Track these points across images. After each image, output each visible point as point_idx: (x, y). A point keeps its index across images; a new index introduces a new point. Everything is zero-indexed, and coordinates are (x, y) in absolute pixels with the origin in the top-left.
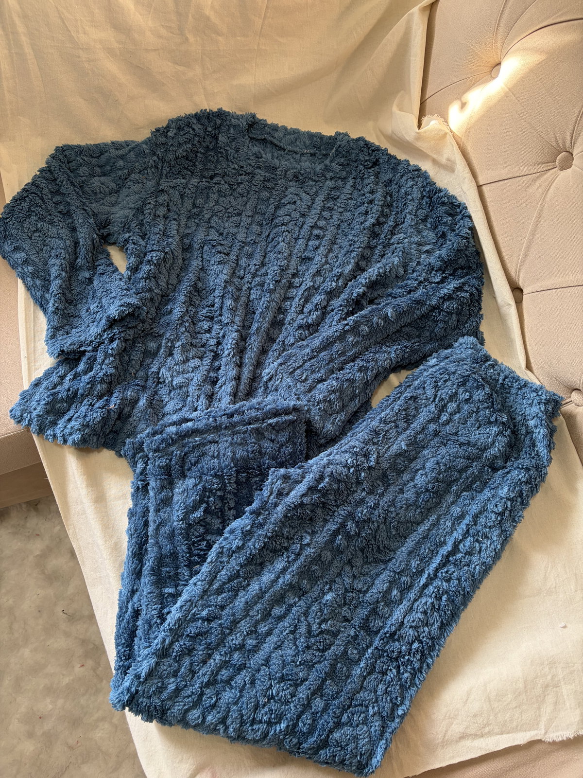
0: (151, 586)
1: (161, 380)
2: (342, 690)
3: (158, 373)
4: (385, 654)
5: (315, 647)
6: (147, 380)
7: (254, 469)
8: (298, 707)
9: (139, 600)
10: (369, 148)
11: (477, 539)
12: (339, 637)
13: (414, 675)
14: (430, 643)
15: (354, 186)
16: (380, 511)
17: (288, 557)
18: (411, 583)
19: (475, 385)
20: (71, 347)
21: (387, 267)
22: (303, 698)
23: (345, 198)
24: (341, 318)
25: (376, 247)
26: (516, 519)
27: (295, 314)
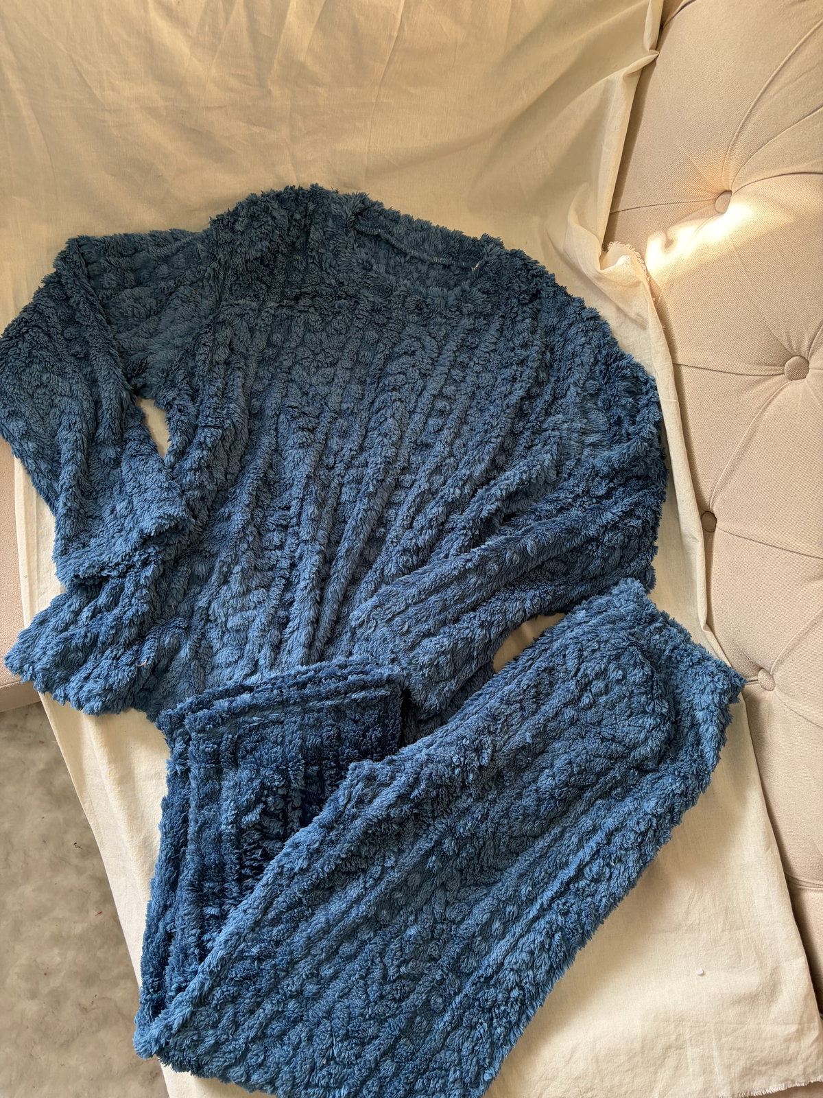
0: (189, 905)
1: (212, 618)
2: (419, 1050)
3: (208, 609)
4: (477, 1004)
5: (390, 997)
6: (192, 615)
7: (329, 759)
8: (363, 1071)
9: (173, 921)
10: (529, 270)
11: (609, 863)
12: (420, 983)
13: (508, 1030)
14: (534, 991)
15: (501, 331)
16: (489, 824)
17: (365, 882)
18: (518, 913)
19: (632, 662)
20: (90, 571)
21: (533, 471)
22: (370, 1061)
23: (486, 350)
24: (463, 545)
25: (522, 433)
26: (662, 841)
27: (400, 529)
